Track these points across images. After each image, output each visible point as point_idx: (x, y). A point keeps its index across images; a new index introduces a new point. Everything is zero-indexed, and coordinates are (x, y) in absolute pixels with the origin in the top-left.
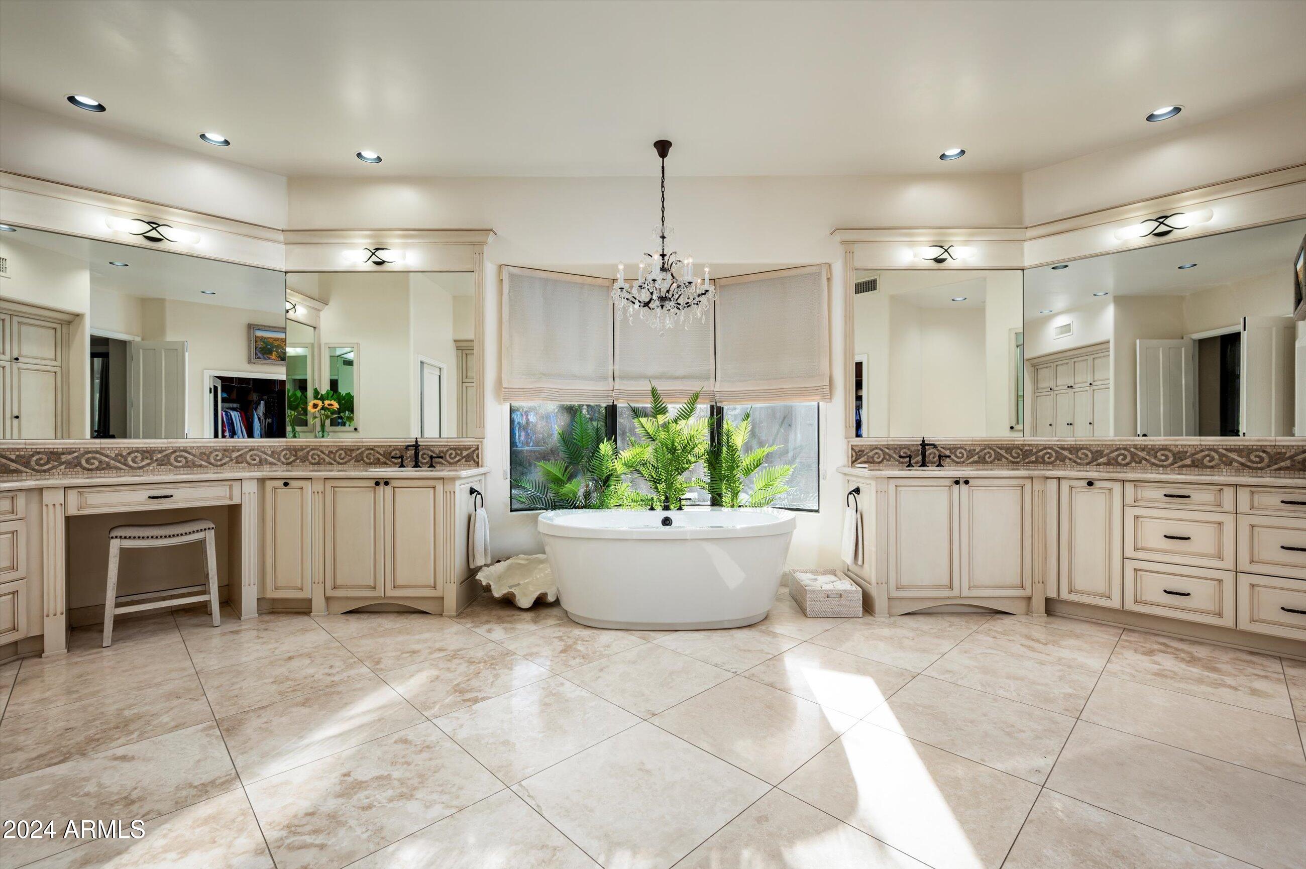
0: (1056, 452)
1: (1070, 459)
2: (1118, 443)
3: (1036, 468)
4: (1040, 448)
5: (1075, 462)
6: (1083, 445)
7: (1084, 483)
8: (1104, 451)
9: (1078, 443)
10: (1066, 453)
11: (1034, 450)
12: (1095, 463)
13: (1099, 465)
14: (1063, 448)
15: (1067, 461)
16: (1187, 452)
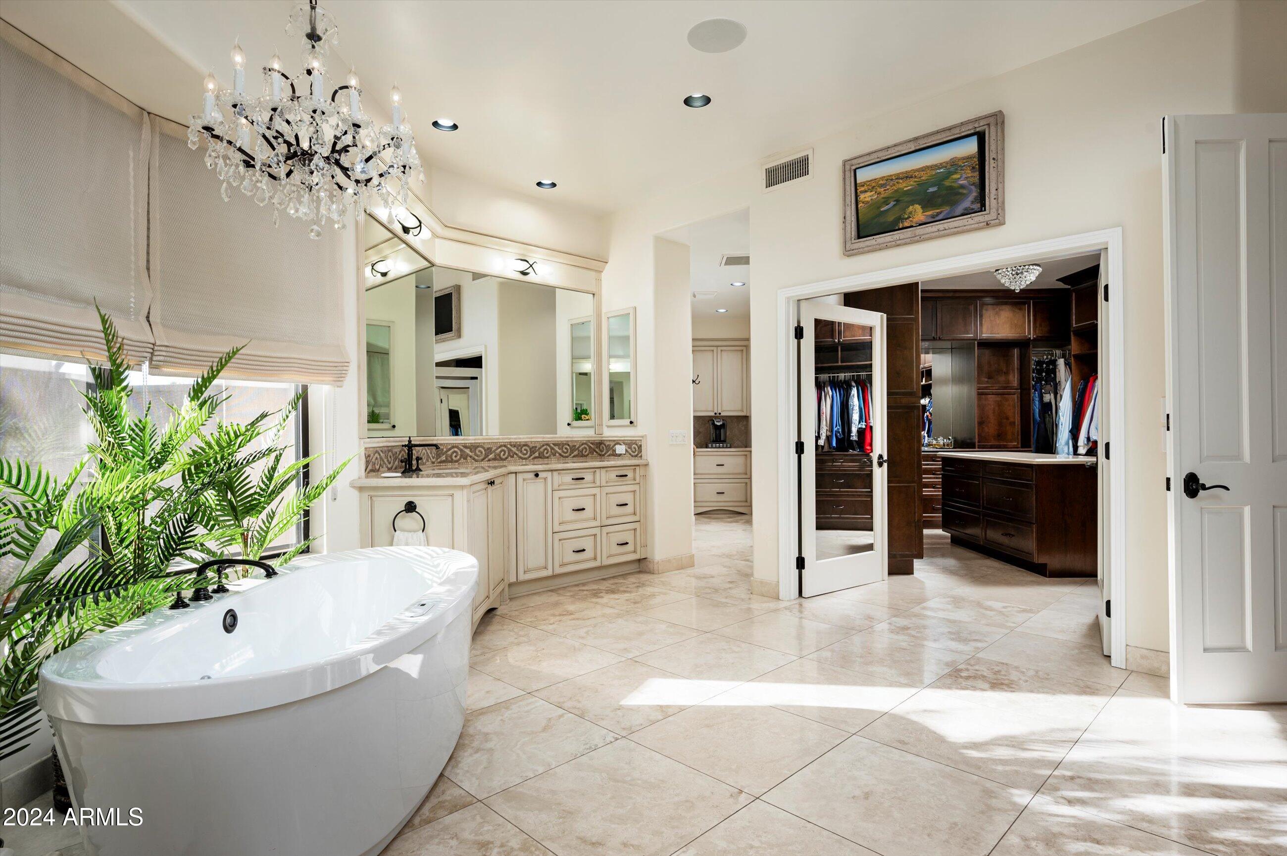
0: (461, 450)
1: (471, 457)
2: (501, 441)
3: (446, 467)
4: (449, 447)
5: (474, 459)
6: (479, 443)
7: (532, 475)
8: (492, 448)
9: (477, 441)
10: (468, 451)
11: (445, 450)
12: (487, 459)
13: (489, 460)
14: (466, 447)
15: (469, 458)
16: (536, 447)
